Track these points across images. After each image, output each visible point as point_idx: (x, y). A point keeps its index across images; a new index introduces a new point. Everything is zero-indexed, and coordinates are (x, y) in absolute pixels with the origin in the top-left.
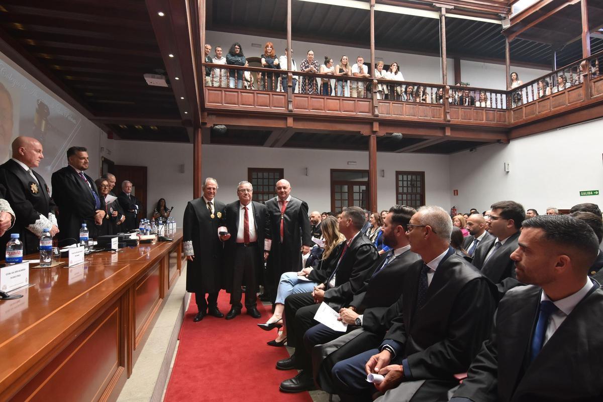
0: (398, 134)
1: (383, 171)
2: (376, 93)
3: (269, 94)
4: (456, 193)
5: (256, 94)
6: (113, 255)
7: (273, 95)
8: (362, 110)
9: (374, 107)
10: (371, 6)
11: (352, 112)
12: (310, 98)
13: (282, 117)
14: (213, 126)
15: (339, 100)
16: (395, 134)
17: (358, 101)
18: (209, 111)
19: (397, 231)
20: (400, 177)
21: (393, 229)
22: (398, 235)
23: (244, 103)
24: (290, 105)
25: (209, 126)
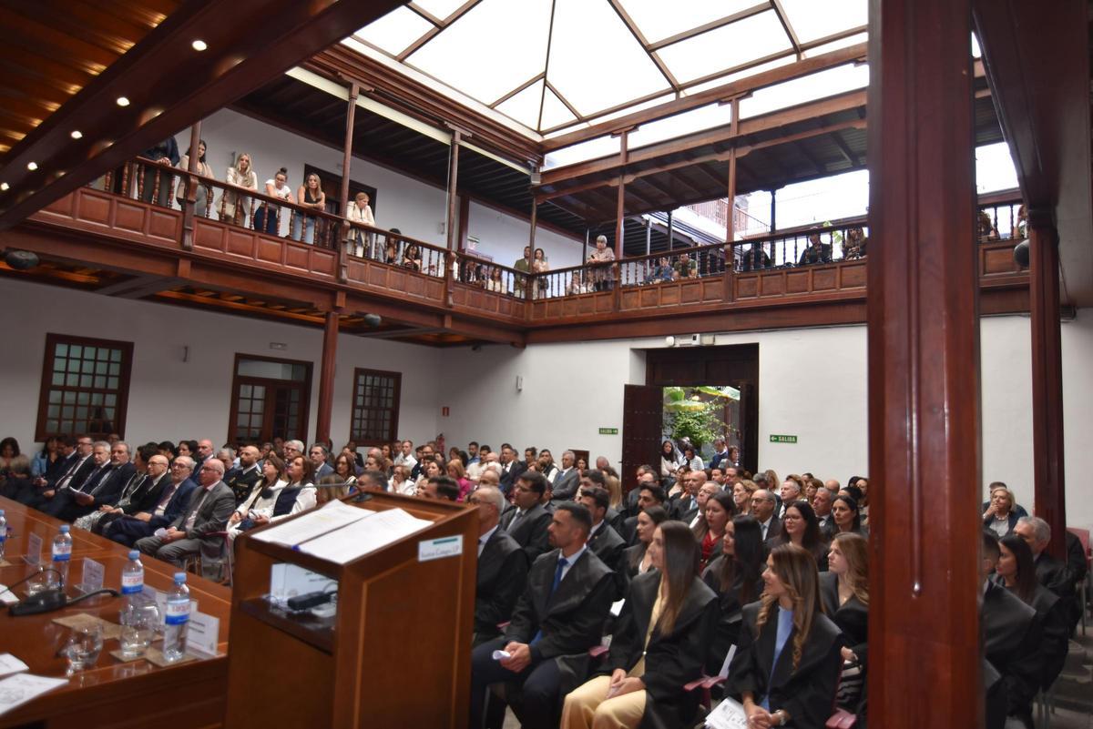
0: (375, 317)
2: (345, 243)
3: (145, 208)
4: (446, 411)
7: (152, 210)
8: (319, 268)
9: (340, 266)
10: (351, 97)
11: (303, 268)
13: (171, 257)
16: (371, 316)
20: (361, 379)
23: (88, 216)
24: (186, 237)
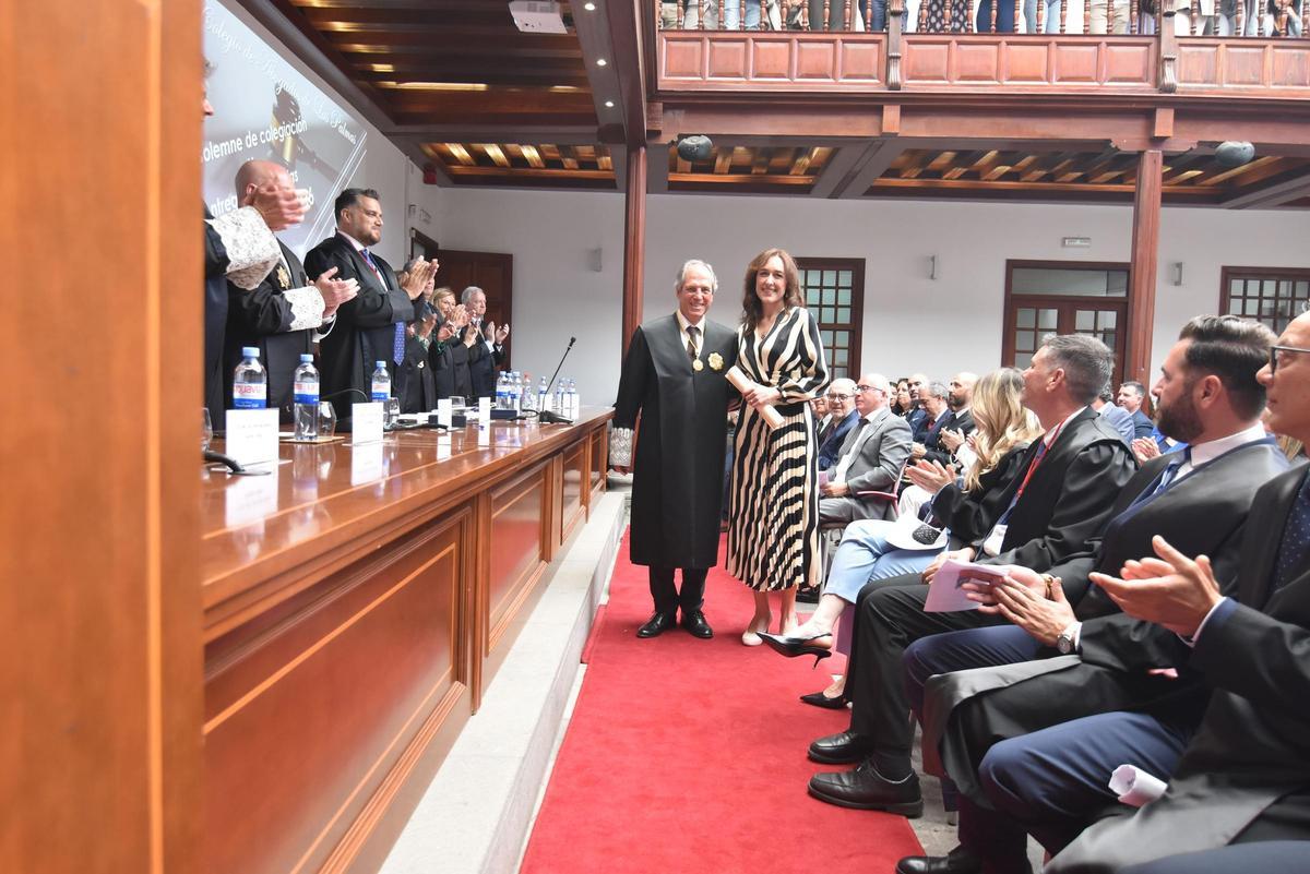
0: (1238, 143)
1: (1179, 265)
2: (1170, 14)
3: (833, 41)
5: (795, 44)
6: (441, 440)
7: (844, 41)
8: (1122, 73)
9: (1160, 62)
11: (1088, 79)
12: (954, 44)
13: (869, 105)
14: (676, 139)
15: (1047, 44)
16: (1229, 145)
17: (1109, 44)
18: (665, 97)
19: (1201, 393)
20: (1237, 287)
21: (1189, 387)
22: (1206, 403)
23: (764, 71)
24: (892, 69)
25: (665, 139)
